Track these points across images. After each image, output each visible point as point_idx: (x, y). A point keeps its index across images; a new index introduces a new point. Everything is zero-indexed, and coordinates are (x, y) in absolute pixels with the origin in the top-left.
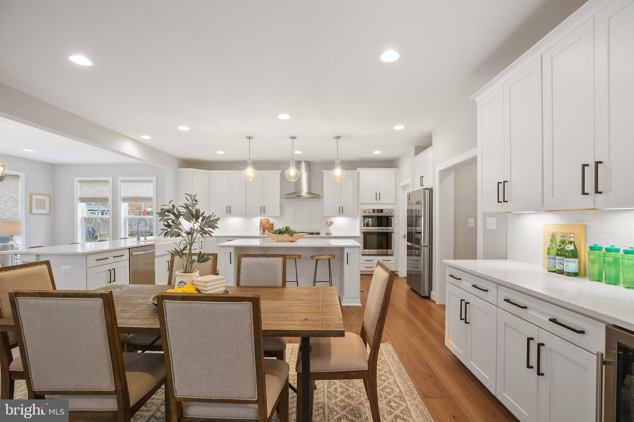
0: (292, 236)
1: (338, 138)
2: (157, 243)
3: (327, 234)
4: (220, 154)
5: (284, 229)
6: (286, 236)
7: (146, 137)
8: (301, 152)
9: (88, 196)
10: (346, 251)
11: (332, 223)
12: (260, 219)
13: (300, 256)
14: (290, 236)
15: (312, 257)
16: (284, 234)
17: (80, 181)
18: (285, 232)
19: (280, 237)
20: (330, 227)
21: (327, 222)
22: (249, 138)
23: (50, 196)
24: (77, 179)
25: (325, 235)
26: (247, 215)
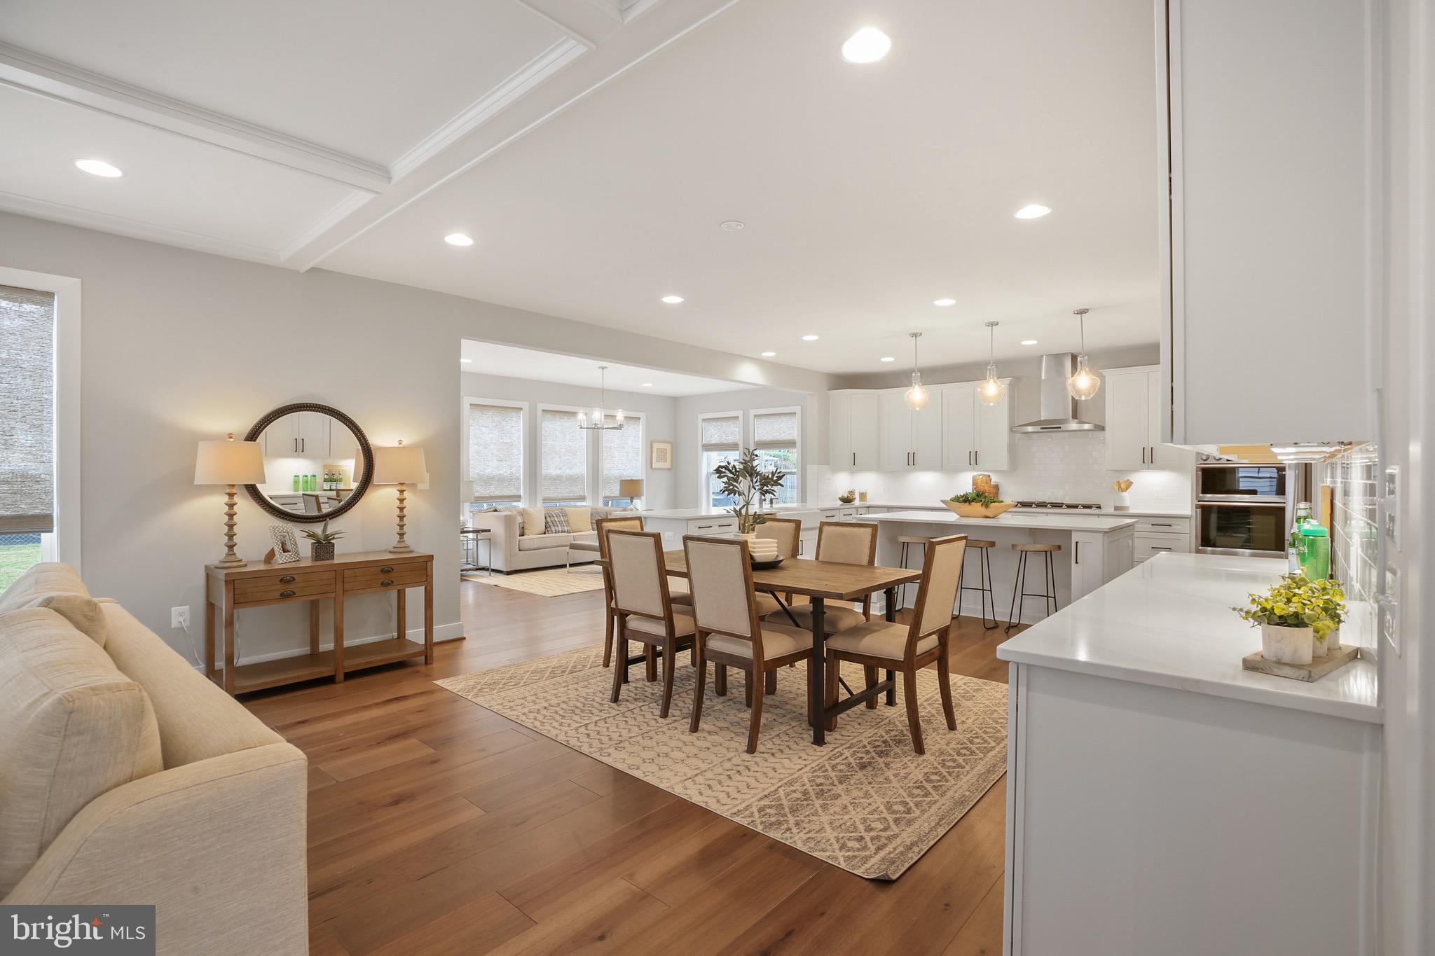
0: (987, 506)
1: (1082, 312)
2: (779, 512)
3: (1116, 508)
4: (888, 362)
5: (974, 495)
6: (977, 507)
7: (769, 355)
8: (1034, 342)
9: (714, 442)
10: (1075, 537)
11: (1129, 484)
12: (974, 477)
13: (993, 544)
14: (984, 507)
15: (1014, 546)
16: (973, 503)
17: (703, 420)
18: (975, 499)
19: (966, 508)
20: (1125, 494)
21: (1118, 482)
22: (915, 335)
23: (671, 443)
24: (701, 416)
25: (1112, 511)
26: (945, 466)
